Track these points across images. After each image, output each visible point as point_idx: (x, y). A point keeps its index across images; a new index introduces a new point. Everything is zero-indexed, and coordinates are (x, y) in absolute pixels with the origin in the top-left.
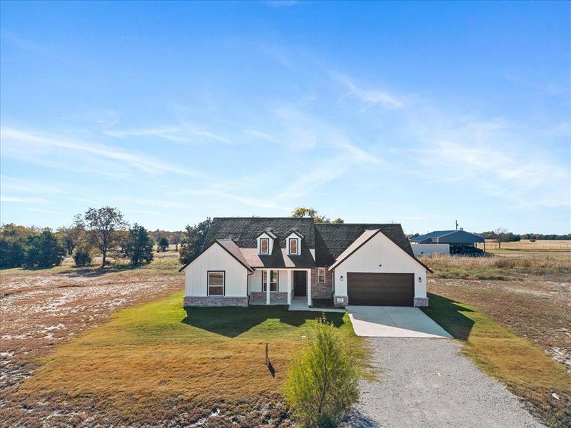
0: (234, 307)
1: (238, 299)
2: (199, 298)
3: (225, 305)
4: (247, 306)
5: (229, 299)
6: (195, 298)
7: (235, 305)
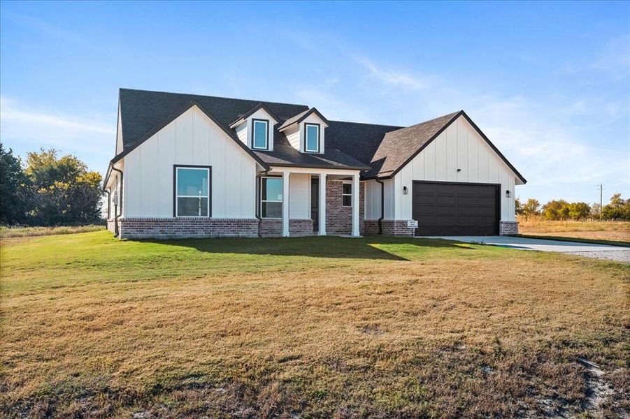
0: (232, 238)
1: (240, 223)
2: (157, 221)
3: (213, 235)
4: (256, 235)
5: (220, 222)
6: (149, 221)
7: (233, 235)
